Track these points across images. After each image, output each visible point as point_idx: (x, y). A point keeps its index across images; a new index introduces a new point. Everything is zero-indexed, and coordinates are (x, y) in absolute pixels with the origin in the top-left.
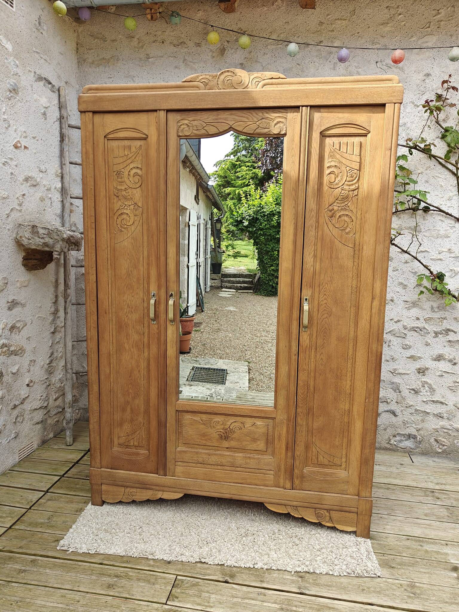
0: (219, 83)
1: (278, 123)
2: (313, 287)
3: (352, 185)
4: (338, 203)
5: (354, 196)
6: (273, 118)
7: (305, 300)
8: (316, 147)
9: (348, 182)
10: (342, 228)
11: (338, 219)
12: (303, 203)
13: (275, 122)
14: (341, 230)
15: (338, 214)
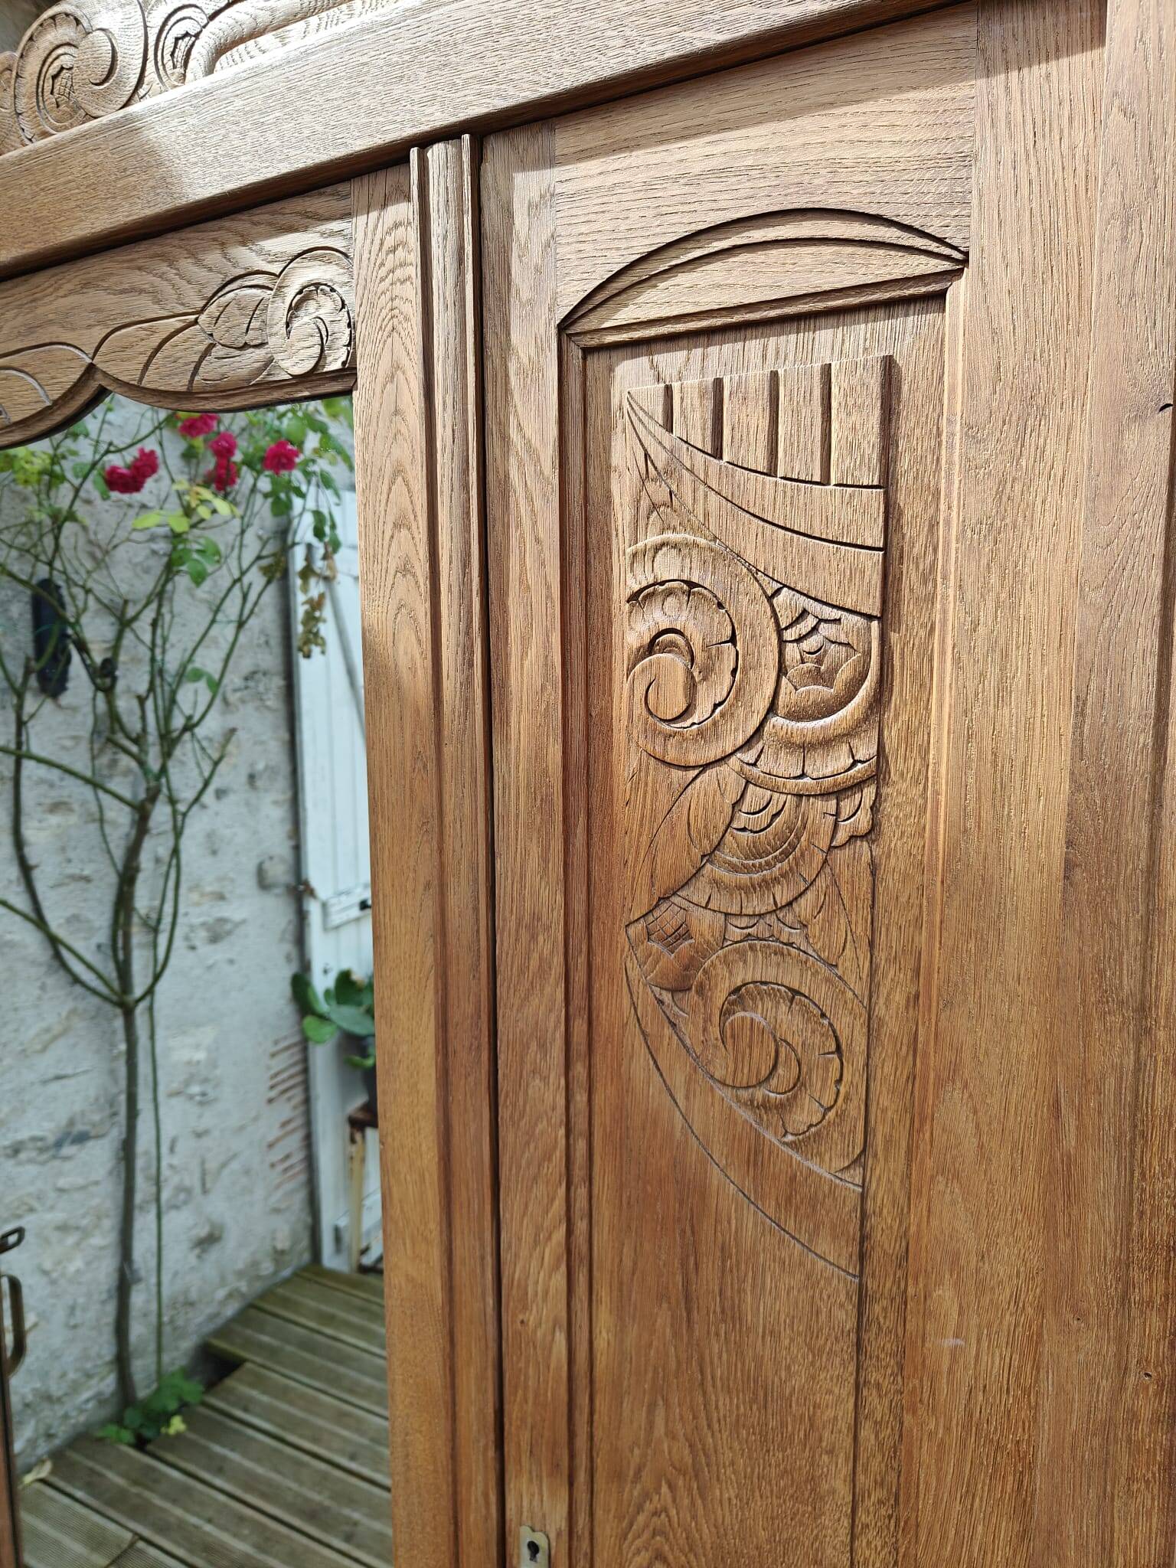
0: (22, 104)
1: (306, 294)
2: (582, 1477)
3: (826, 743)
4: (716, 883)
5: (842, 836)
6: (276, 268)
7: (526, 1552)
8: (536, 442)
9: (795, 715)
10: (760, 1094)
11: (725, 1013)
12: (474, 868)
13: (290, 293)
14: (750, 1104)
15: (721, 970)
